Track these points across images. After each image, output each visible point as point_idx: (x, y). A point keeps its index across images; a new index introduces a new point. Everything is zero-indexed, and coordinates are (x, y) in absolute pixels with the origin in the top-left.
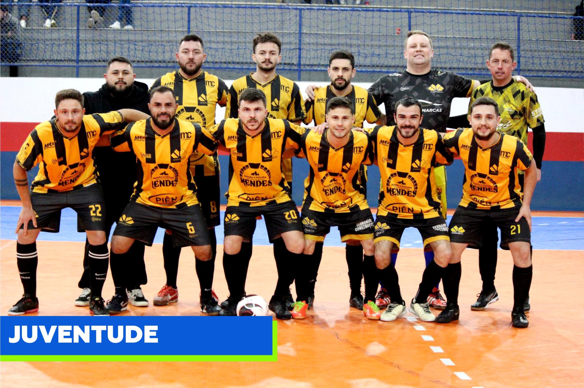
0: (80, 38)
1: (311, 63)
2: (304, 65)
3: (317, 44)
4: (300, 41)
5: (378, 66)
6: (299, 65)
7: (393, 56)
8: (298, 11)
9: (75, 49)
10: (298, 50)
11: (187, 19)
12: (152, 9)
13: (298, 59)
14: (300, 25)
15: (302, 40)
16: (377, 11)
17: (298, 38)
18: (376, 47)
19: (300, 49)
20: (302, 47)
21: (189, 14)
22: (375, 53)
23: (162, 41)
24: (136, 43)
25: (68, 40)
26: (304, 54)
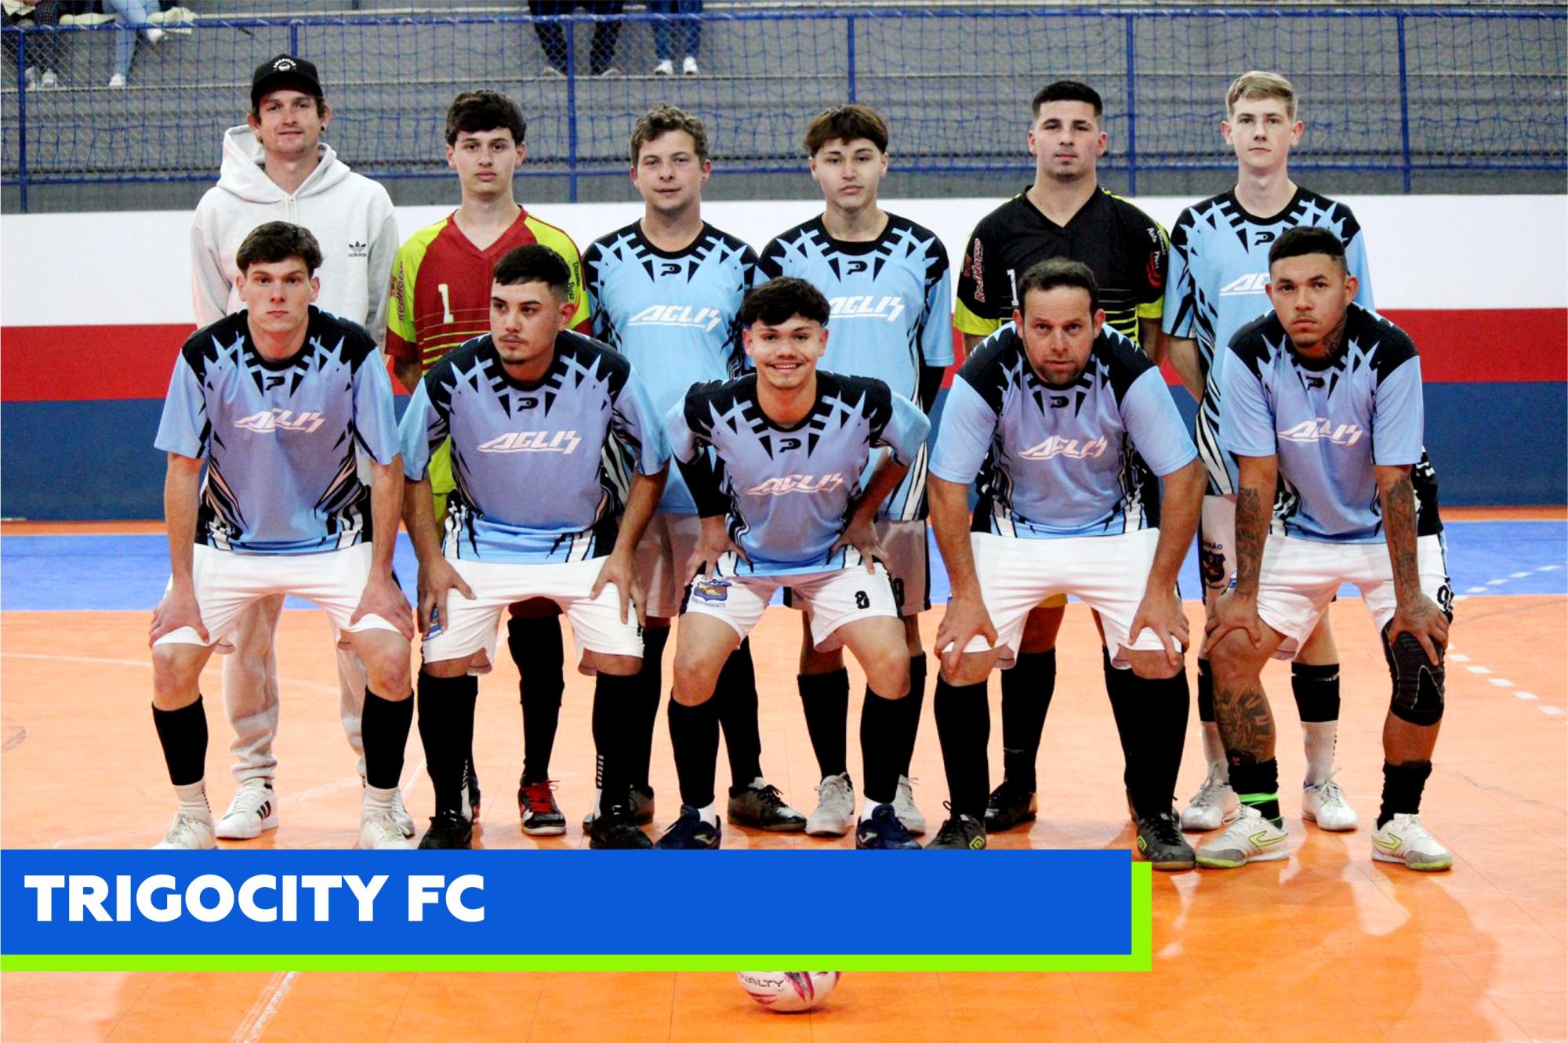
0: (577, 103)
1: (1161, 151)
3: (1174, 101)
4: (1131, 95)
5: (1325, 153)
6: (1131, 155)
7: (1363, 128)
8: (1123, 21)
9: (565, 129)
10: (1126, 120)
11: (845, 48)
12: (757, 23)
13: (1127, 142)
14: (1131, 56)
15: (1136, 93)
16: (1320, 15)
17: (1125, 88)
18: (1321, 107)
19: (1131, 116)
20: (1136, 112)
21: (851, 37)
22: (1319, 121)
23: (785, 106)
24: (720, 112)
25: (547, 108)
26: (1141, 128)
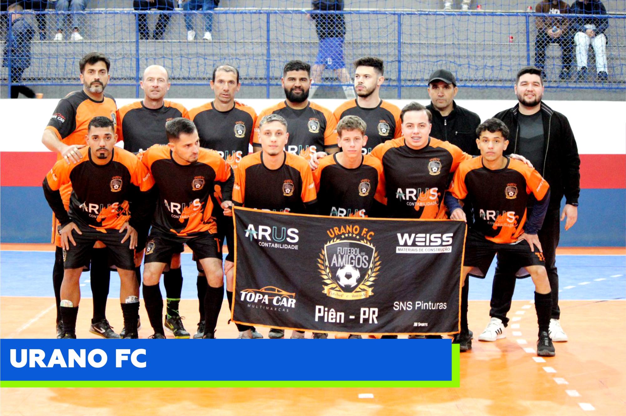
0: (140, 52)
1: (413, 78)
2: (405, 80)
3: (420, 55)
4: (399, 51)
5: (491, 81)
6: (399, 80)
7: (508, 68)
8: (396, 16)
9: (134, 64)
10: (397, 63)
11: (265, 28)
12: (224, 15)
13: (397, 73)
14: (400, 34)
15: (402, 51)
16: (489, 15)
17: (396, 48)
18: (489, 58)
19: (399, 61)
20: (402, 59)
21: (268, 22)
22: (488, 65)
23: (237, 55)
24: (206, 57)
25: (126, 54)
26: (404, 67)
